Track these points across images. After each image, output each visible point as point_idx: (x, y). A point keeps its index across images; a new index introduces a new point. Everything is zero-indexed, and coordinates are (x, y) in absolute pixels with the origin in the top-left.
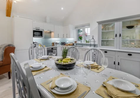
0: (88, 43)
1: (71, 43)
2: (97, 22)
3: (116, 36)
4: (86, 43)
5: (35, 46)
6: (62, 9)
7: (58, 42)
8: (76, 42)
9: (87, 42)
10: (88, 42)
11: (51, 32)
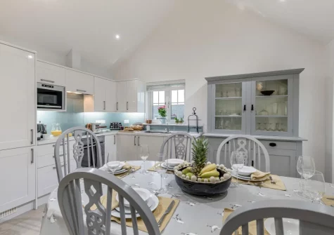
0: (179, 124)
1: (137, 125)
2: (206, 79)
3: (245, 109)
4: (175, 125)
5: (42, 137)
6: (118, 37)
7: (103, 122)
8: (150, 122)
9: (177, 122)
10: (182, 122)
11: (82, 96)
